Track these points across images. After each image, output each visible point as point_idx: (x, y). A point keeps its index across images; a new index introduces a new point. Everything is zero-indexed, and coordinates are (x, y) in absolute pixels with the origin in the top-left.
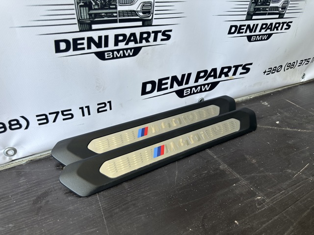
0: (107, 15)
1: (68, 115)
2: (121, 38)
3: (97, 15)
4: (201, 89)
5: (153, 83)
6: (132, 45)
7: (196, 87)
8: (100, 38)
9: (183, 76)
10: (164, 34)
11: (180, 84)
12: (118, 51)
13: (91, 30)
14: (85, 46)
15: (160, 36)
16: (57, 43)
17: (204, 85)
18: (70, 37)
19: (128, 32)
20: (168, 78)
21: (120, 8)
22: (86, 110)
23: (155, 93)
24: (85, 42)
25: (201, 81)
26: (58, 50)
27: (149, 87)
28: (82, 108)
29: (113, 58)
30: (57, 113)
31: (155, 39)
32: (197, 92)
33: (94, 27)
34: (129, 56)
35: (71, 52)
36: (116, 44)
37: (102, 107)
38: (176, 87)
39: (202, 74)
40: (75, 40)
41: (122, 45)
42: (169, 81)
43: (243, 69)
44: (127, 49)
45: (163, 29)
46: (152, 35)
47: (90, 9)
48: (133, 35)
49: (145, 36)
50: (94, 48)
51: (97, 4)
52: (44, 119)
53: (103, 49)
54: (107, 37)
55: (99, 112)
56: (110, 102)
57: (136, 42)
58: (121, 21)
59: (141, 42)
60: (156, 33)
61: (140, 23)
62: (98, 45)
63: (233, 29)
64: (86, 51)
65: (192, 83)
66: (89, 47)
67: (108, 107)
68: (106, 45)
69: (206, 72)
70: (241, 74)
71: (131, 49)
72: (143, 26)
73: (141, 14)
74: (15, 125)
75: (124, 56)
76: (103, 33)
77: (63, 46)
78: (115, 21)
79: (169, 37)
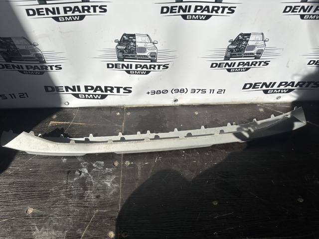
0: (238, 54)
1: (204, 91)
2: (241, 64)
3: (234, 55)
4: (281, 91)
5: (251, 84)
6: (246, 66)
7: (277, 90)
8: (232, 63)
9: (271, 83)
10: (265, 63)
11: (267, 86)
12: (238, 69)
13: (229, 60)
14: (224, 66)
15: (262, 63)
16: (213, 64)
17: (283, 90)
18: (218, 63)
19: (246, 62)
20: (261, 83)
21: (246, 52)
22: (212, 91)
23: (251, 89)
24: (224, 64)
25: (282, 87)
26: (212, 67)
27: (248, 86)
28: (211, 90)
29: (234, 71)
30: (200, 90)
31: (259, 65)
32: (278, 93)
33: (231, 59)
34: (243, 71)
35: (217, 68)
36: (238, 66)
37: (220, 92)
38: (264, 88)
39: (283, 84)
40: (220, 64)
41: (241, 67)
42: (261, 85)
43: (314, 84)
44: (242, 68)
45: (265, 60)
46: (258, 63)
47: (232, 52)
48: (249, 63)
49: (254, 63)
50: (227, 67)
51: (235, 50)
52: (194, 91)
53: (231, 68)
54: (235, 63)
55: (217, 93)
56: (225, 90)
57: (248, 65)
58: (244, 57)
59: (251, 65)
60: (261, 62)
61: (254, 58)
62: (229, 66)
63: (312, 62)
64: (223, 68)
65: (275, 87)
66: (225, 66)
67: (223, 92)
68: (233, 66)
69: (286, 83)
70: (312, 87)
71: (244, 68)
72: (255, 59)
73: (256, 54)
74: (182, 91)
75: (240, 71)
76: (233, 62)
77: (214, 65)
78: (242, 57)
79: (267, 64)
